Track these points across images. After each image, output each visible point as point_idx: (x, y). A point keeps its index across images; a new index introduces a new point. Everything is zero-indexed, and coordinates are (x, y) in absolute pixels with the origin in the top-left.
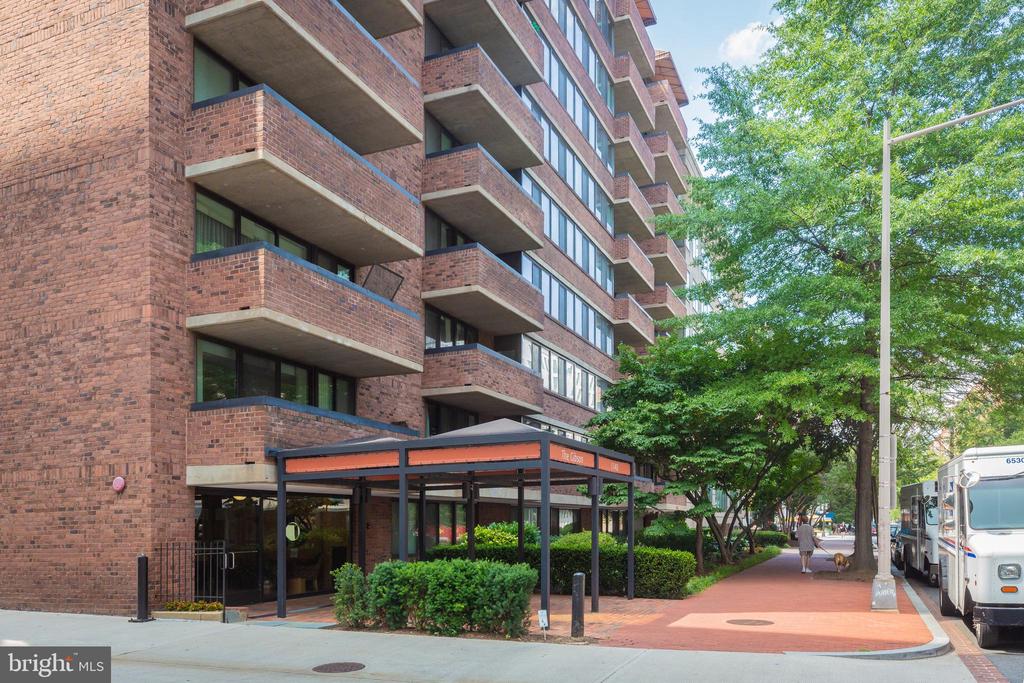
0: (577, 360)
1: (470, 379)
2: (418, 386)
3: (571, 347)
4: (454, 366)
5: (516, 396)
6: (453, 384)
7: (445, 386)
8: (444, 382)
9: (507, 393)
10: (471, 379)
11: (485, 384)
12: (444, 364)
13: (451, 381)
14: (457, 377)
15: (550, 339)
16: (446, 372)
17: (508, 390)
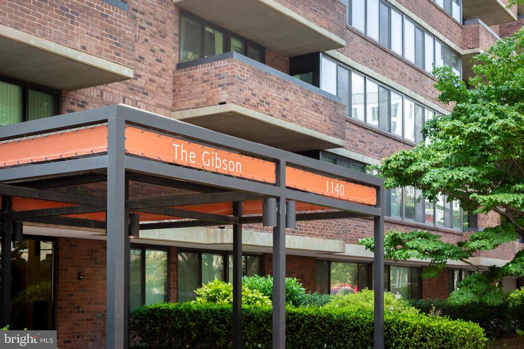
0: (406, 91)
1: (223, 95)
2: (166, 108)
3: (396, 75)
4: (207, 81)
5: (299, 122)
6: (206, 104)
7: (197, 106)
8: (196, 101)
9: (284, 116)
10: (226, 96)
11: (246, 102)
12: (196, 80)
13: (205, 100)
14: (211, 95)
15: (365, 63)
16: (199, 89)
17: (284, 113)
